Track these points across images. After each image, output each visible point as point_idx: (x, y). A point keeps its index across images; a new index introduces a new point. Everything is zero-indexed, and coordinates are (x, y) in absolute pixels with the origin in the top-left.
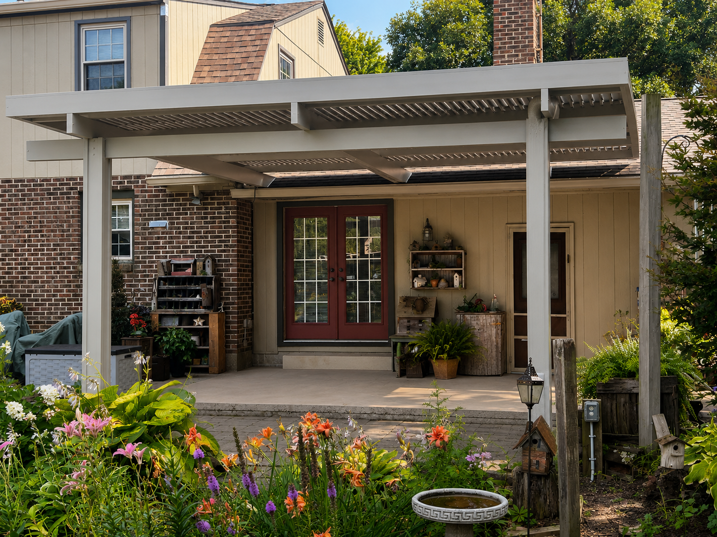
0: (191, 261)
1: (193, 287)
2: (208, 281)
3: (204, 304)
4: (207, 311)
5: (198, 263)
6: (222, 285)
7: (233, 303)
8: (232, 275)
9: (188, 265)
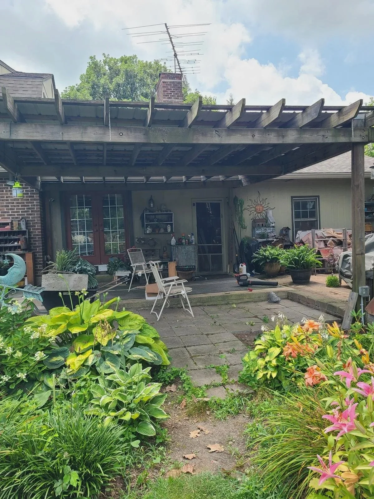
0: (9, 221)
1: (12, 237)
2: (24, 233)
3: (22, 247)
4: (24, 252)
5: (14, 222)
6: (31, 235)
7: (39, 247)
8: (37, 229)
9: (7, 224)
